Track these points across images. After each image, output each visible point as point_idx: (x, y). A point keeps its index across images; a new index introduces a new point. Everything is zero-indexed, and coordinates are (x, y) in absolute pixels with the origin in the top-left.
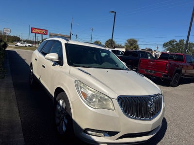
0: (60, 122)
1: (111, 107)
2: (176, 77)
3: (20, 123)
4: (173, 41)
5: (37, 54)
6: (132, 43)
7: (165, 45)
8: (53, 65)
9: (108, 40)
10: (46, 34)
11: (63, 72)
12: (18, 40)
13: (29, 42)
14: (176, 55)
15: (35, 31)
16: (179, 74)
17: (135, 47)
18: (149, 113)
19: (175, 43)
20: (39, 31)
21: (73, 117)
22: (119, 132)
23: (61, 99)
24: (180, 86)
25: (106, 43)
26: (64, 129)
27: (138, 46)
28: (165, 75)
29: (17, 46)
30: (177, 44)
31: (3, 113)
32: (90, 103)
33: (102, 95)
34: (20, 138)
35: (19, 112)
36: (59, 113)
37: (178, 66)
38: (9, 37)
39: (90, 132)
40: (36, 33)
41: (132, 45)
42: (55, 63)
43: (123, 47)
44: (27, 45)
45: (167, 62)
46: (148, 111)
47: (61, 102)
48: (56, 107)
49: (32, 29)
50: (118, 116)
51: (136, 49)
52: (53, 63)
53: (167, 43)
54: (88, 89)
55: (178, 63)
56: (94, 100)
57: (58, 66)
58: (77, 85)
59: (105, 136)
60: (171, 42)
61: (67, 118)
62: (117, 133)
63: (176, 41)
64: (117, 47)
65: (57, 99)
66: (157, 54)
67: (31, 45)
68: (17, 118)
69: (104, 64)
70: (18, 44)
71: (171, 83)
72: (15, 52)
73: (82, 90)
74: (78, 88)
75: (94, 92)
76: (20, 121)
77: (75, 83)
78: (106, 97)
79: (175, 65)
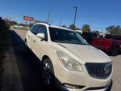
0: (46, 77)
1: (81, 70)
2: (116, 50)
3: (20, 77)
4: (113, 27)
5: (29, 33)
6: (86, 27)
7: (107, 29)
8: (41, 41)
9: (71, 25)
10: (33, 20)
11: (47, 45)
12: (16, 24)
13: (22, 25)
14: (116, 36)
15: (26, 18)
16: (118, 48)
17: (88, 30)
18: (105, 74)
19: (114, 28)
20: (28, 18)
21: (55, 75)
22: (85, 86)
23: (46, 63)
24: (118, 56)
25: (70, 27)
26: (49, 82)
27: (90, 29)
28: (109, 49)
29: (15, 27)
30: (115, 28)
31: (9, 70)
32: (67, 66)
33: (75, 62)
34: (21, 86)
35: (19, 70)
36: (45, 71)
37: (117, 43)
38: (10, 22)
39: (66, 85)
40: (26, 20)
41: (86, 28)
42: (43, 40)
43: (81, 30)
44: (21, 27)
45: (111, 40)
46: (104, 73)
47: (46, 65)
48: (43, 68)
49: (25, 17)
50: (85, 76)
51: (89, 31)
52: (41, 39)
53: (109, 27)
54: (66, 57)
55: (117, 41)
56: (69, 64)
57: (44, 42)
58: (58, 55)
59: (76, 88)
60: (111, 27)
61: (50, 75)
62: (84, 87)
63: (114, 27)
64: (76, 30)
65: (44, 62)
66: (102, 34)
67: (23, 27)
68: (18, 74)
69: (72, 41)
70: (16, 26)
71: (113, 54)
72: (13, 31)
73: (62, 57)
74: (59, 57)
75: (69, 59)
76: (20, 75)
77: (57, 53)
78: (77, 63)
79: (115, 42)
